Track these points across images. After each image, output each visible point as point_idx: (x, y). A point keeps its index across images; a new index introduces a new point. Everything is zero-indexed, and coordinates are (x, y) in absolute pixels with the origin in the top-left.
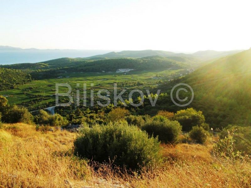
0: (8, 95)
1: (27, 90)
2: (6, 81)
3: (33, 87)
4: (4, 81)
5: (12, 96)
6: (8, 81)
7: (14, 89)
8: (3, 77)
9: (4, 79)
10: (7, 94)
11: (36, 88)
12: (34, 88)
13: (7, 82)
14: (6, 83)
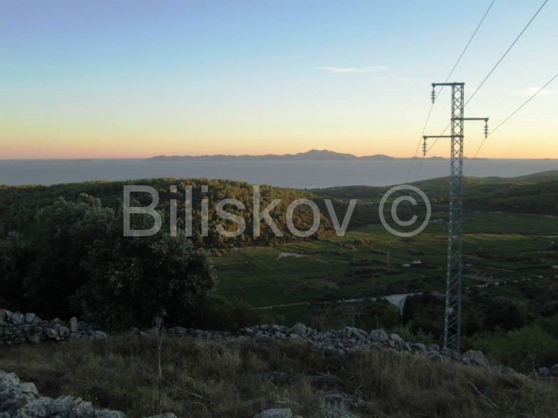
0: (300, 254)
1: (347, 246)
2: (304, 221)
3: (362, 241)
4: (300, 219)
5: (308, 256)
6: (307, 222)
7: (317, 242)
8: (300, 211)
9: (300, 216)
10: (300, 250)
11: (371, 242)
12: (366, 241)
13: (305, 224)
14: (303, 225)
